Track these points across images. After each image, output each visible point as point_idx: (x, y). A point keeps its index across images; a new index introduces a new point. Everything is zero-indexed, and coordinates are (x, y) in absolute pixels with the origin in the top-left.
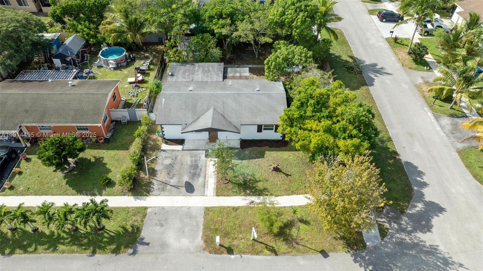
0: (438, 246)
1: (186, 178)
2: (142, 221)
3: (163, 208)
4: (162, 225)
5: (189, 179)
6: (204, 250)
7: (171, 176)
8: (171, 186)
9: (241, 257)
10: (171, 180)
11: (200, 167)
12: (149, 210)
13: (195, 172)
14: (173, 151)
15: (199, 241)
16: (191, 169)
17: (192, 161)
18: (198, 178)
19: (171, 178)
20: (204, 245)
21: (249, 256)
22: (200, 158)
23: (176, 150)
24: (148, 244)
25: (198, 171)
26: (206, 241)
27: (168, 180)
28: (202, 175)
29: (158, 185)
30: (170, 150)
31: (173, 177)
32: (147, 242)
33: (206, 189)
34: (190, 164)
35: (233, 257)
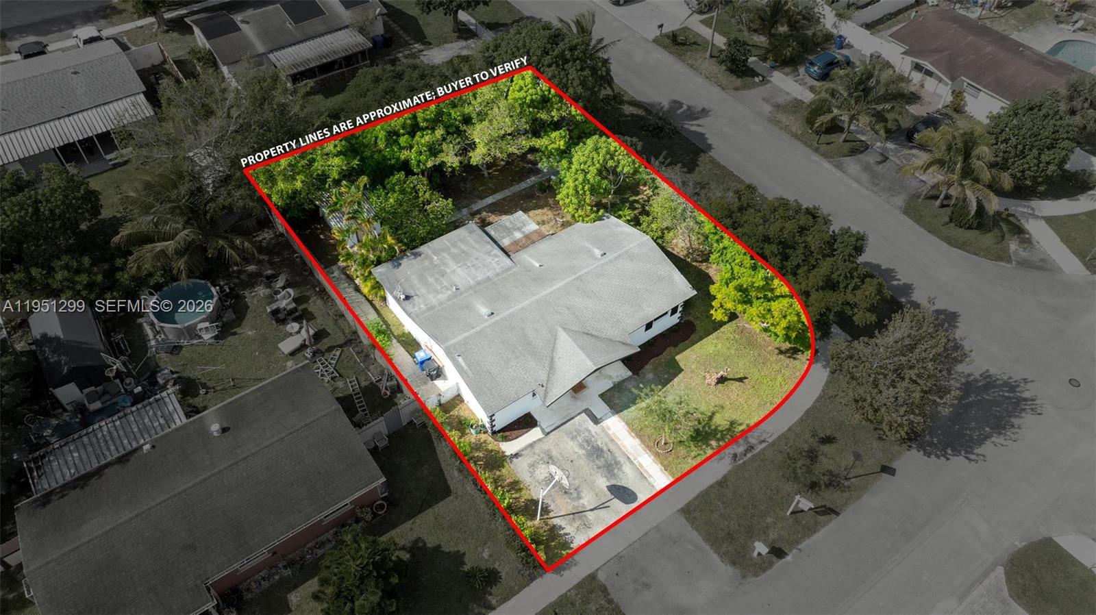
0: (987, 371)
1: (602, 483)
2: (610, 601)
3: (619, 557)
4: (647, 586)
5: (608, 480)
6: (744, 577)
7: (575, 495)
8: (592, 510)
10: (582, 501)
11: (605, 448)
12: (602, 577)
13: (606, 461)
14: (531, 446)
15: (725, 570)
16: (594, 461)
17: (581, 446)
18: (620, 469)
19: (579, 498)
20: (738, 571)
21: (807, 542)
22: (587, 430)
23: (535, 442)
25: (608, 456)
26: (734, 563)
27: (576, 504)
28: (621, 459)
29: (571, 525)
30: (526, 448)
31: (578, 494)
34: (584, 452)
35: (789, 558)
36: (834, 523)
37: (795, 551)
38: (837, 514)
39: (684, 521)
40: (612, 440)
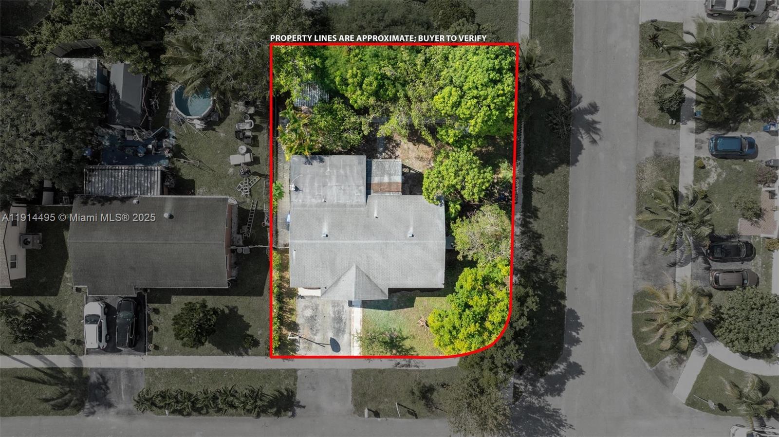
1: (330, 335)
2: (295, 385)
3: (312, 370)
4: (313, 389)
5: (334, 335)
6: (354, 413)
7: (314, 332)
8: (316, 343)
9: (387, 420)
10: (315, 337)
11: (344, 321)
12: (299, 373)
13: (340, 327)
14: (312, 297)
15: (350, 405)
16: (334, 323)
17: (334, 312)
18: (343, 334)
19: (315, 335)
20: (354, 409)
21: (393, 419)
22: (343, 307)
23: (315, 296)
24: (304, 407)
25: (342, 325)
26: (355, 406)
27: (312, 337)
28: (347, 330)
29: (303, 344)
30: (309, 297)
31: (316, 333)
32: (303, 405)
33: (352, 348)
34: (333, 316)
35: (379, 419)
36: (411, 421)
37: (384, 419)
38: (417, 418)
39: (350, 375)
40: (350, 319)
